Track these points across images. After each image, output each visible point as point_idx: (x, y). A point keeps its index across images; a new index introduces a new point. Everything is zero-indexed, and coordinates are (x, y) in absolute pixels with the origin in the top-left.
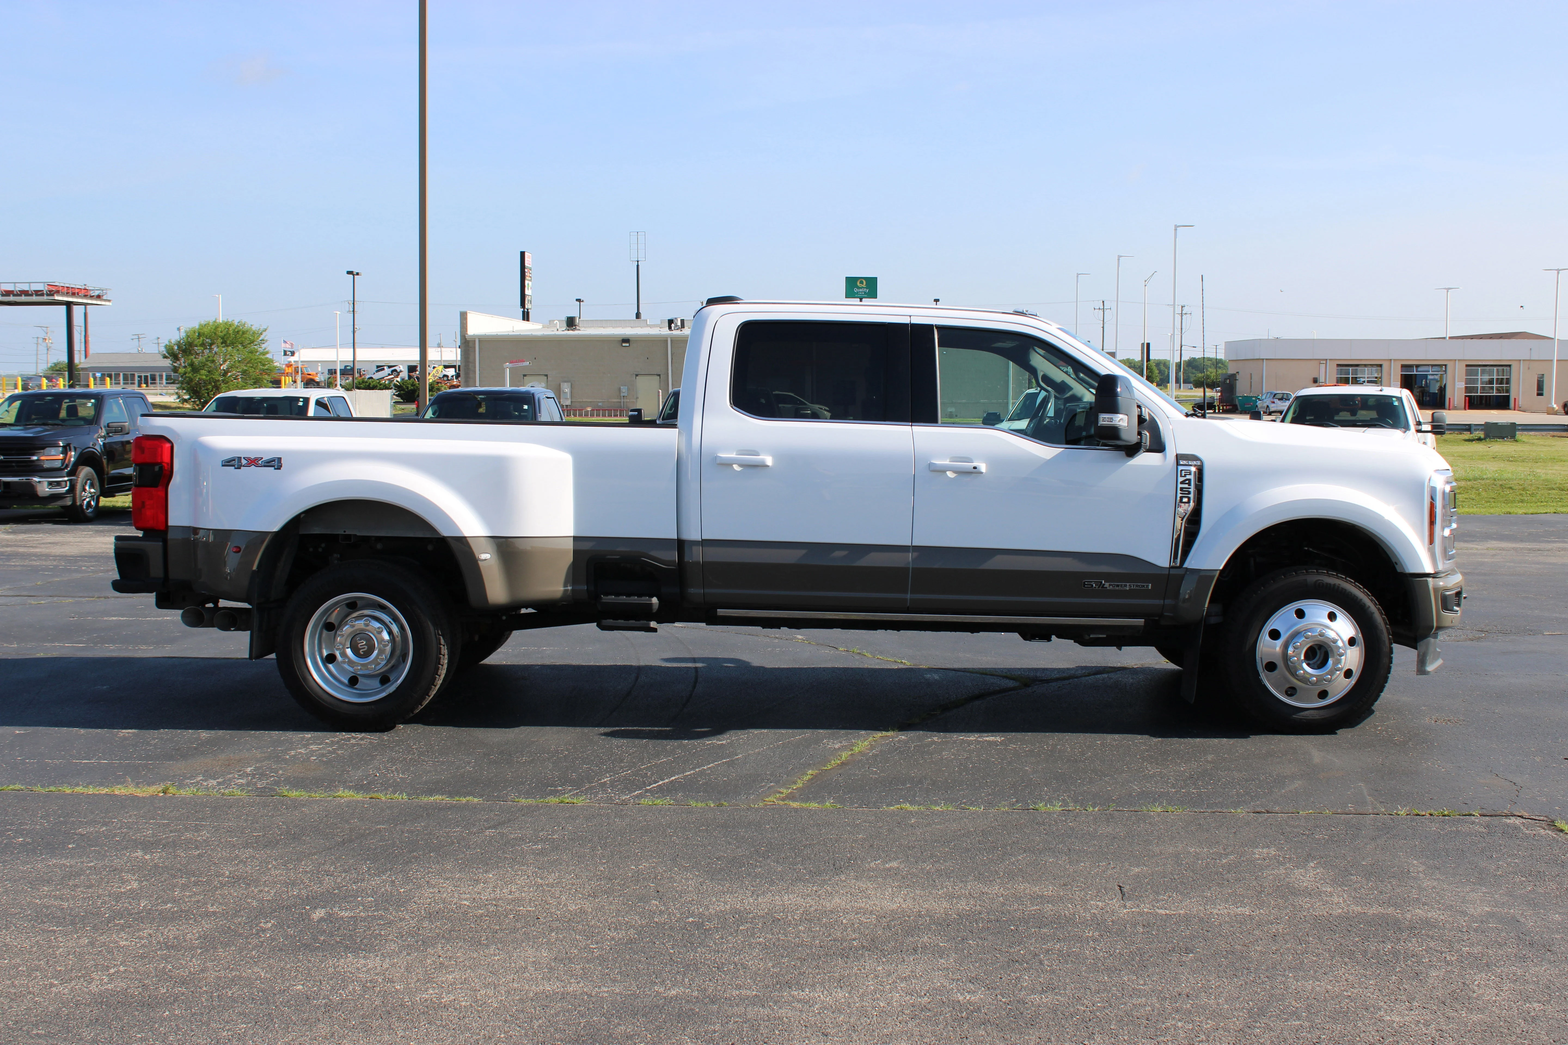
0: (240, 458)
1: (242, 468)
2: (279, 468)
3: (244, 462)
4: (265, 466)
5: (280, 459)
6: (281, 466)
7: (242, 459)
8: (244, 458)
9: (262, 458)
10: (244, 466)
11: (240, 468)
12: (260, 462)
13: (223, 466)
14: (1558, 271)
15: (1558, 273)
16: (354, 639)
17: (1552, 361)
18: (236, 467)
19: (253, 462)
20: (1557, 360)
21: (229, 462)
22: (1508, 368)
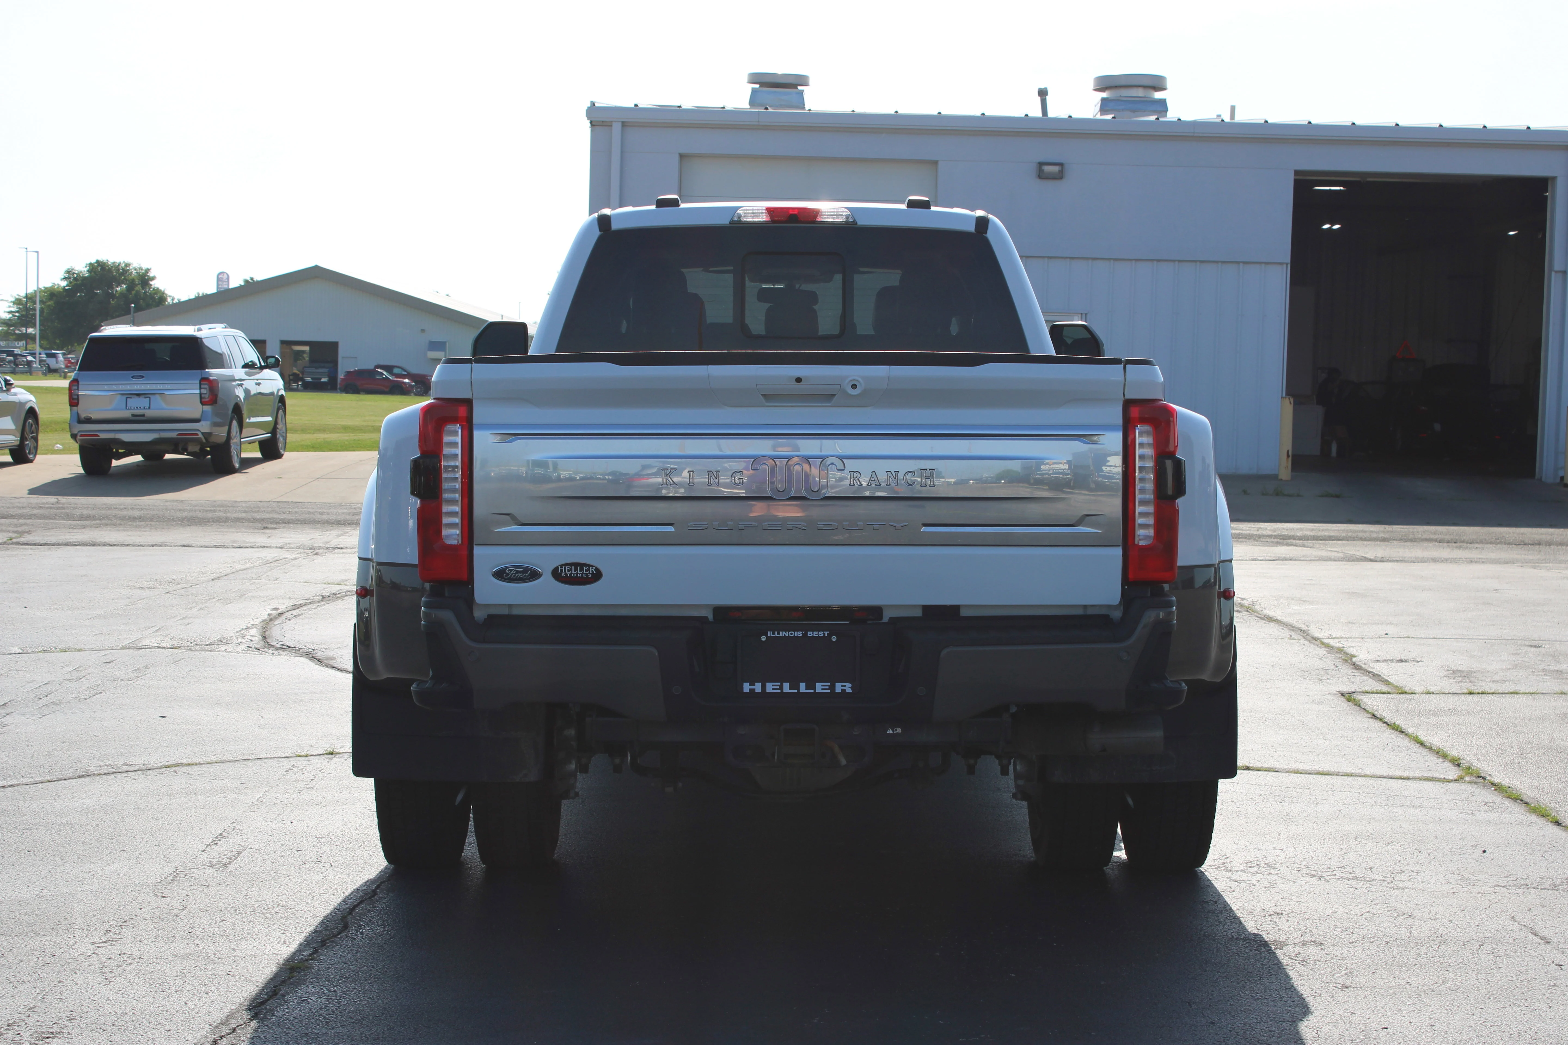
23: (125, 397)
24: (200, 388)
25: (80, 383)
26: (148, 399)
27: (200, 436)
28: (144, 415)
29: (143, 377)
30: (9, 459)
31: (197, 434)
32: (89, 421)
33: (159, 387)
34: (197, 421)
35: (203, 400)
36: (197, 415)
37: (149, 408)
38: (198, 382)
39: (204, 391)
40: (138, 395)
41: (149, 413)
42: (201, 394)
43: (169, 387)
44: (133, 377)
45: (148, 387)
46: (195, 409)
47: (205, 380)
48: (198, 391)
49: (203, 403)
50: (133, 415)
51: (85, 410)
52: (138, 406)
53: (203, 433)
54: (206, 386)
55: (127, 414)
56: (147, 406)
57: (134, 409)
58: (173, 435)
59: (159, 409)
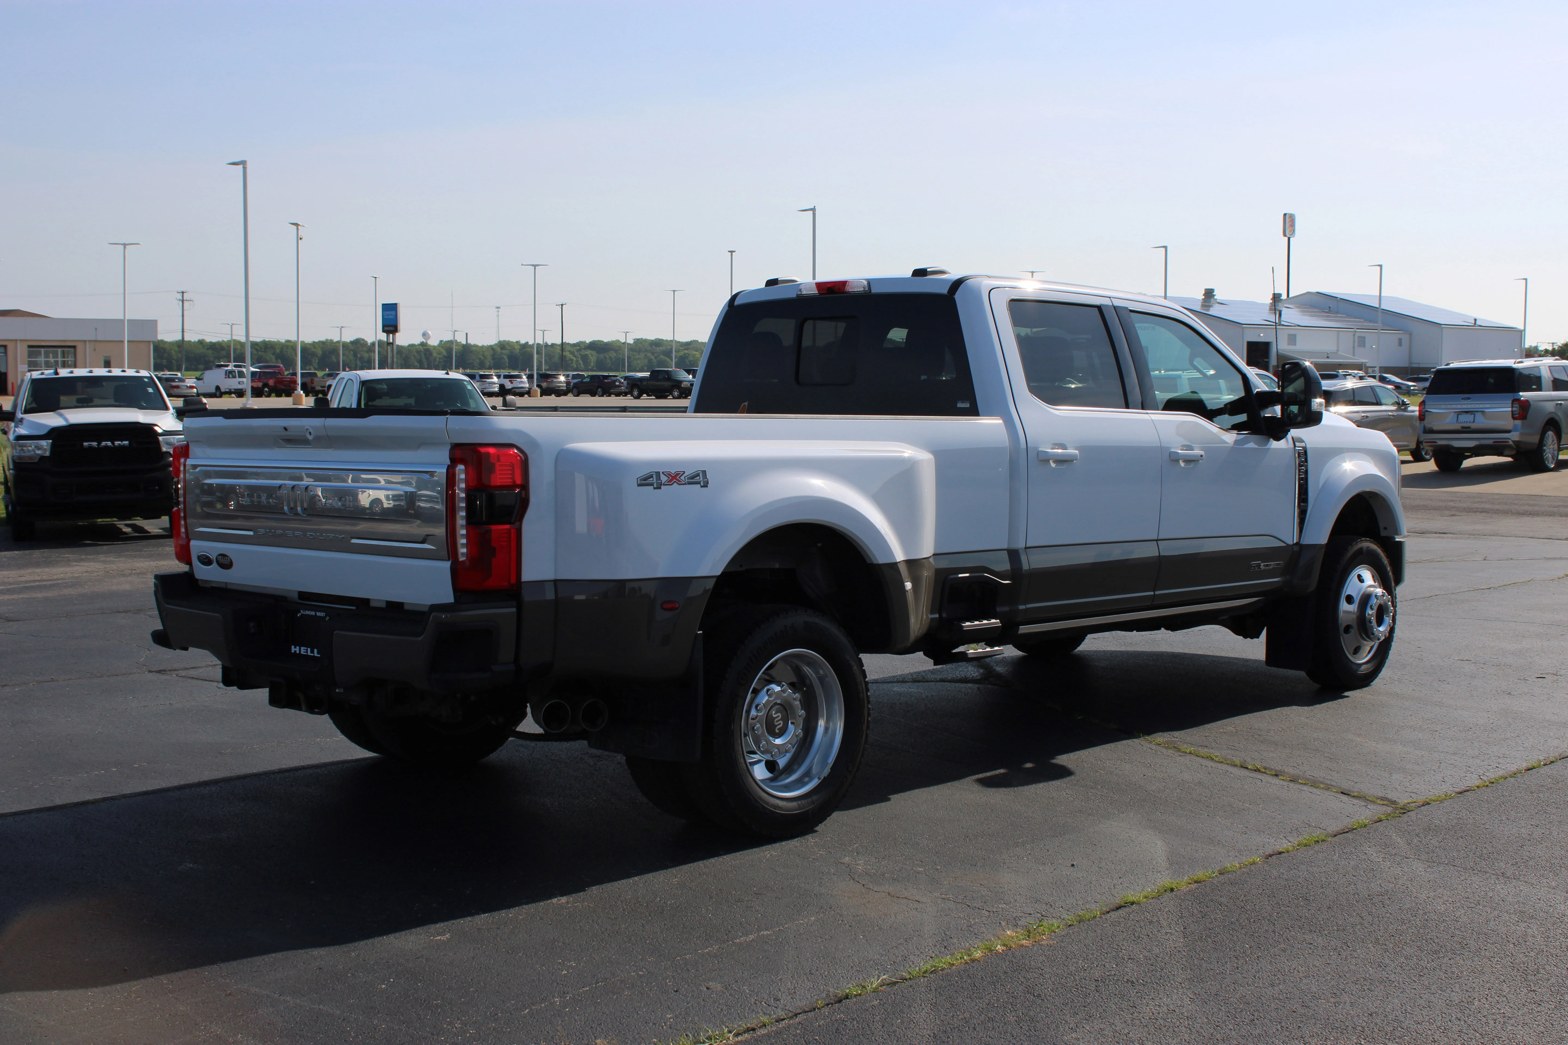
0: (658, 474)
1: (662, 487)
2: (706, 485)
3: (664, 479)
4: (689, 483)
5: (704, 472)
6: (708, 483)
7: (661, 473)
8: (663, 473)
9: (684, 472)
10: (664, 485)
11: (660, 488)
12: (682, 478)
13: (639, 485)
14: (125, 245)
15: (125, 248)
16: (770, 713)
17: (123, 342)
18: (655, 486)
19: (674, 478)
20: (128, 341)
21: (645, 479)
22: (72, 350)
23: (1457, 414)
24: (1512, 407)
25: (1426, 403)
26: (1473, 415)
27: (1511, 443)
28: (1469, 428)
29: (1469, 399)
30: (1410, 458)
31: (1507, 442)
32: (1432, 431)
33: (1481, 406)
34: (1509, 432)
35: (1515, 416)
36: (1509, 427)
37: (1474, 422)
38: (1511, 402)
39: (1514, 409)
40: (1467, 412)
41: (1474, 426)
42: (1512, 411)
43: (1488, 406)
44: (1462, 399)
45: (1473, 406)
46: (1509, 423)
47: (1517, 401)
48: (1510, 409)
49: (1514, 418)
50: (1463, 427)
51: (1429, 423)
52: (1466, 420)
53: (1513, 441)
54: (1517, 406)
55: (1457, 427)
56: (1472, 420)
57: (1462, 423)
58: (1490, 442)
59: (1481, 422)
